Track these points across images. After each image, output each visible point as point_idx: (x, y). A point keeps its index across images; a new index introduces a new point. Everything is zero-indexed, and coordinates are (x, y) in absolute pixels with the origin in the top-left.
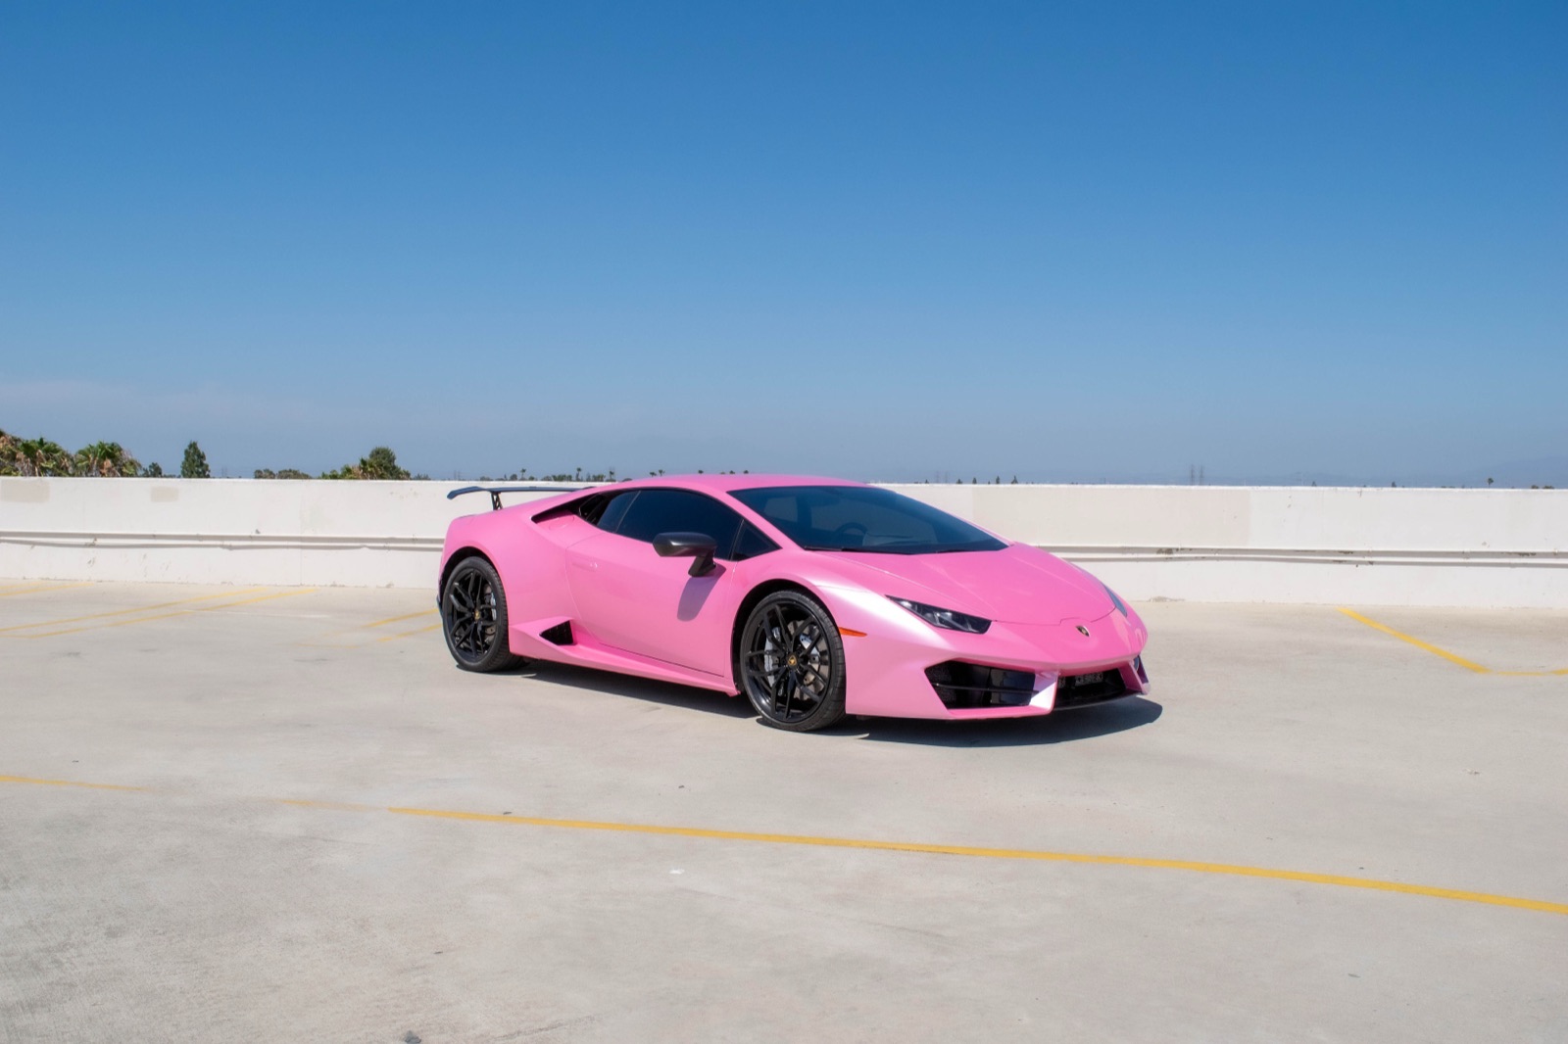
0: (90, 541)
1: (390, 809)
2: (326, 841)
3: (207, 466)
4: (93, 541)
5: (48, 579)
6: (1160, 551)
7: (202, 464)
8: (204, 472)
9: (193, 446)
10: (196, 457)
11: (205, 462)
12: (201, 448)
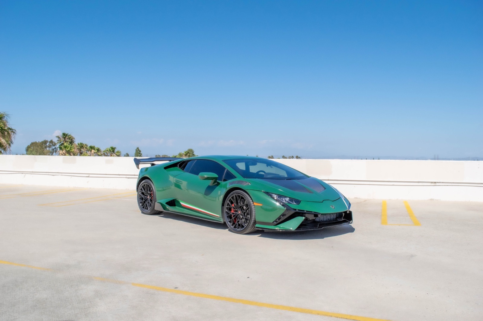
0: (87, 175)
3: (141, 154)
4: (88, 176)
5: (75, 187)
6: (432, 183)
7: (140, 153)
8: (141, 155)
9: (138, 148)
10: (139, 151)
11: (141, 153)
12: (140, 149)
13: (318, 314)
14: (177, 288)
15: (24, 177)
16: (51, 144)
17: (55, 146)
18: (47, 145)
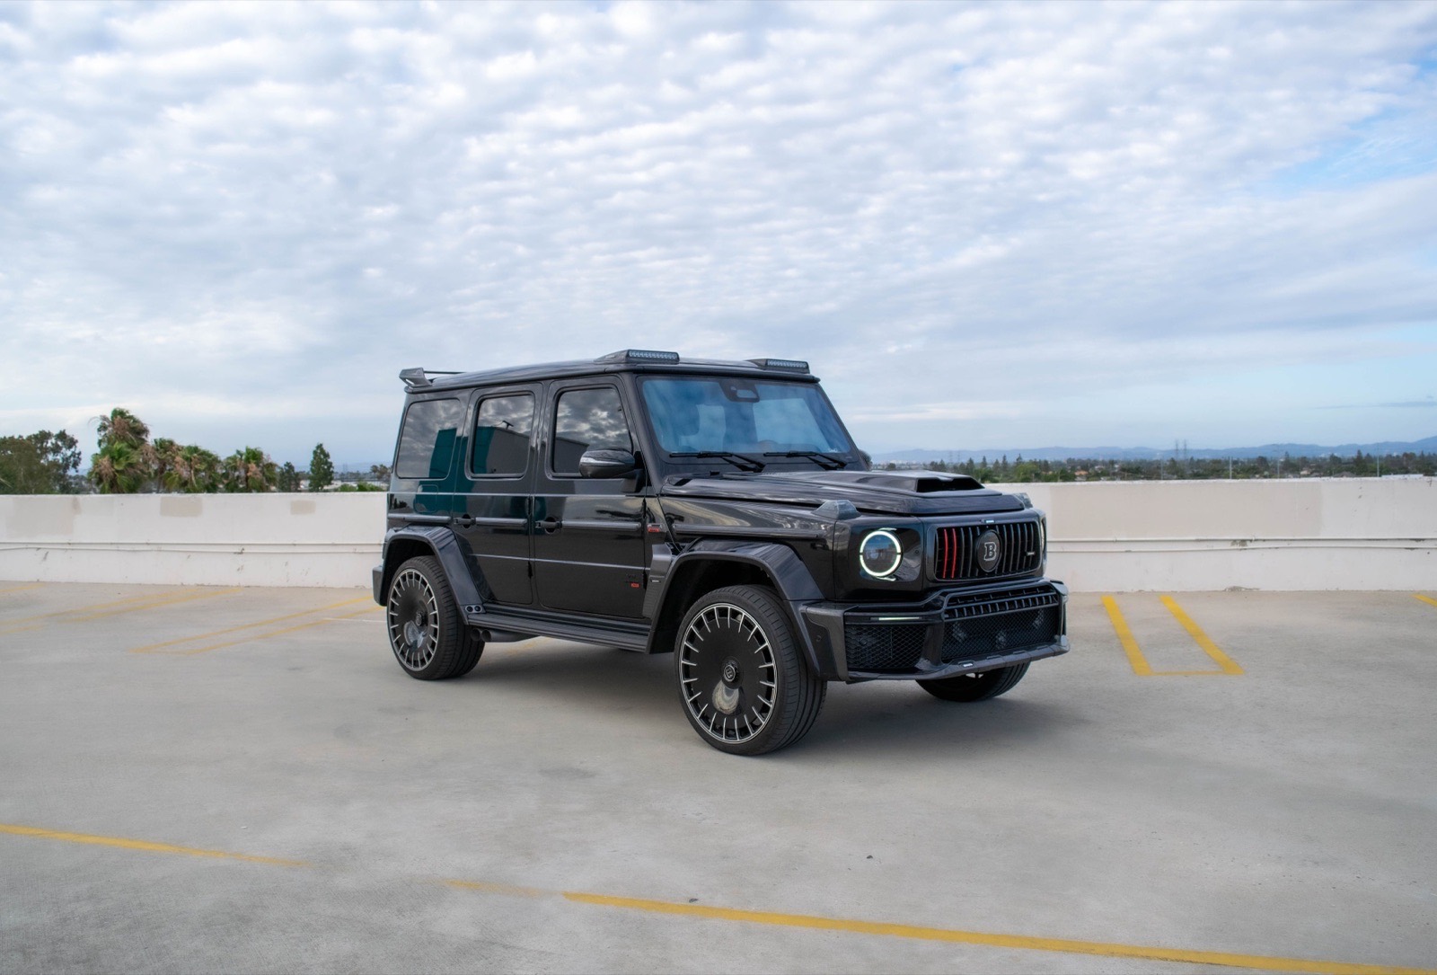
0: (238, 549)
1: (566, 895)
2: (505, 947)
3: (331, 463)
4: (241, 550)
5: (203, 585)
6: (1234, 542)
9: (320, 446)
10: (322, 457)
12: (326, 448)
13: (1112, 954)
14: (696, 900)
15: (45, 558)
16: (60, 443)
17: (73, 450)
18: (49, 445)
